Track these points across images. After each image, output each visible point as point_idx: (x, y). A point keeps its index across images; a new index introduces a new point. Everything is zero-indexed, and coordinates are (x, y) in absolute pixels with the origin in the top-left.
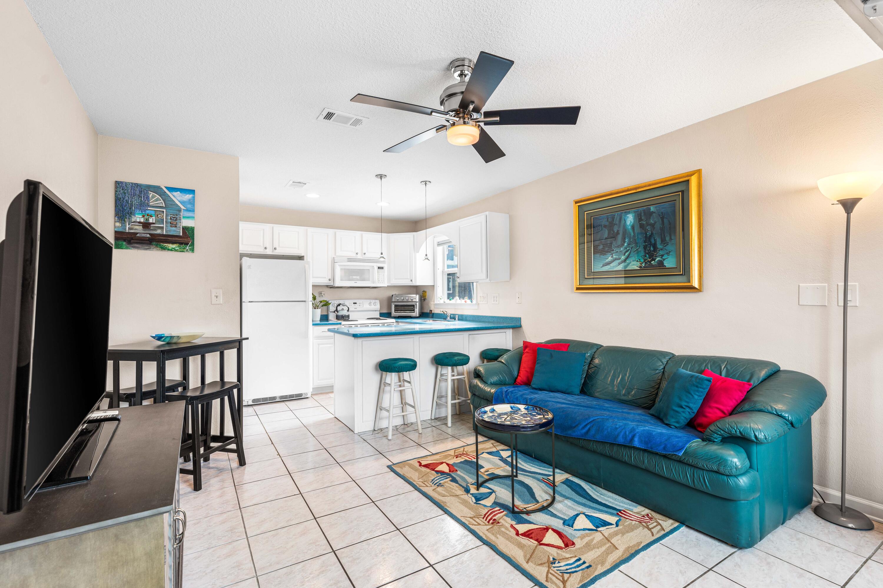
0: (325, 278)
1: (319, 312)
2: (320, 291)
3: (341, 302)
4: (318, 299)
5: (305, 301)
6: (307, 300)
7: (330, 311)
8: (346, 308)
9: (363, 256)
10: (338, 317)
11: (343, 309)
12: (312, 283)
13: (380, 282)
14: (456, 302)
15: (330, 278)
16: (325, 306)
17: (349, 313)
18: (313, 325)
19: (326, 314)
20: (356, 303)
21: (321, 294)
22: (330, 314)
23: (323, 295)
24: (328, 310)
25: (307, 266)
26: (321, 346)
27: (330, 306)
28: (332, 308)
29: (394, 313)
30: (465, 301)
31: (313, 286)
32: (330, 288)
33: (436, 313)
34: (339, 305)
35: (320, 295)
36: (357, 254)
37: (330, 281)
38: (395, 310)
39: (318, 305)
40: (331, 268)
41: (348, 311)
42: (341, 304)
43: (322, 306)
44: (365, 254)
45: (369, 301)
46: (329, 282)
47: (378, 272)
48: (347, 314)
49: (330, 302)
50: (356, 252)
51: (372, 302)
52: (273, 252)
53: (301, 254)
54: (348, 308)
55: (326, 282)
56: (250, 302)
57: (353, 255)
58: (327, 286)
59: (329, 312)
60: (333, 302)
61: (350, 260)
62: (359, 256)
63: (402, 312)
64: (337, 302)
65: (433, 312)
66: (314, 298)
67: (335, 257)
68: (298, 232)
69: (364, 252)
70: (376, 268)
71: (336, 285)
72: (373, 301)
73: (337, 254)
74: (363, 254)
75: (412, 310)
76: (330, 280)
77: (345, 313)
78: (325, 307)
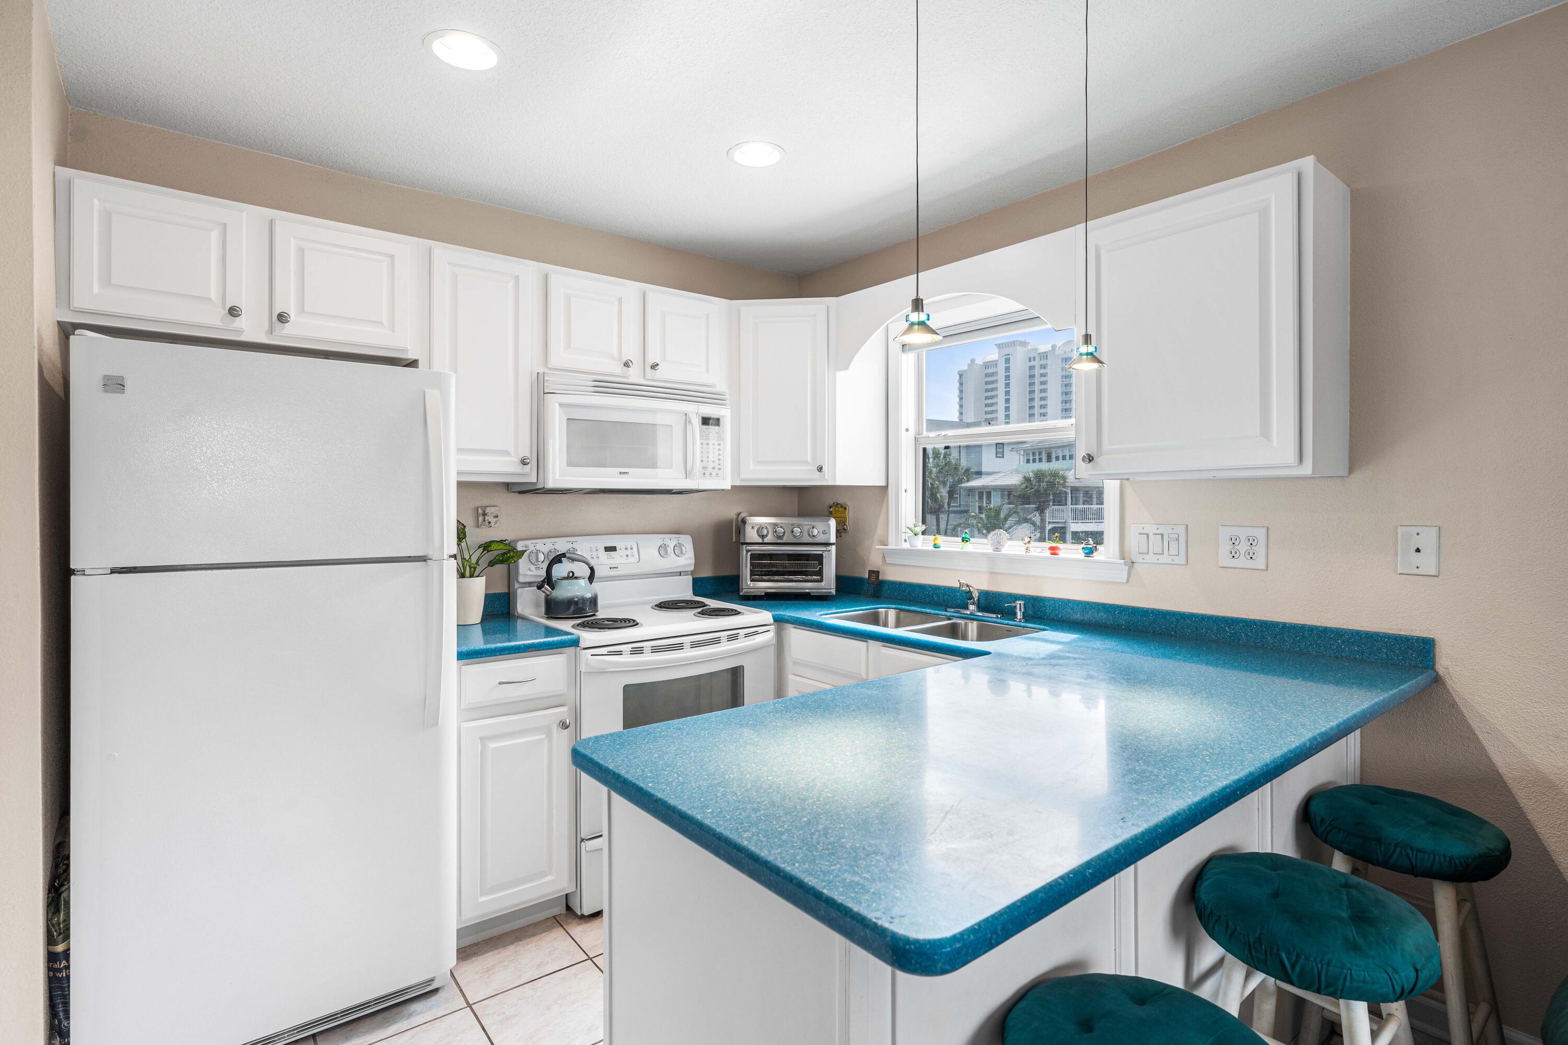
0: (506, 453)
1: (478, 587)
2: (480, 504)
3: (562, 546)
4: (476, 536)
5: (423, 559)
6: (433, 553)
7: (521, 579)
8: (581, 570)
9: (649, 376)
10: (554, 609)
11: (572, 577)
12: (459, 473)
13: (707, 472)
14: (997, 549)
15: (527, 454)
16: (502, 562)
17: (598, 587)
18: (463, 656)
19: (504, 589)
20: (613, 549)
21: (484, 514)
22: (519, 591)
23: (493, 520)
24: (511, 576)
25: (432, 395)
26: (492, 745)
27: (523, 563)
28: (528, 570)
29: (750, 585)
30: (1051, 548)
31: (461, 485)
32: (520, 492)
33: (893, 583)
34: (558, 559)
35: (481, 518)
36: (626, 365)
37: (527, 469)
38: (751, 575)
39: (474, 560)
40: (528, 413)
41: (591, 578)
42: (564, 555)
43: (491, 564)
44: (654, 367)
45: (658, 540)
46: (519, 469)
47: (704, 436)
48: (589, 595)
49: (520, 546)
50: (624, 360)
51: (667, 542)
52: (271, 330)
53: (405, 350)
54: (592, 569)
55: (511, 469)
56: (114, 571)
57: (614, 369)
58: (508, 486)
59: (517, 585)
60: (531, 545)
61: (603, 386)
62: (634, 375)
63: (776, 578)
64: (546, 547)
65: (881, 578)
66: (461, 535)
67: (547, 371)
68: (392, 257)
69: (651, 360)
70: (697, 422)
71: (551, 485)
72: (671, 541)
73: (554, 361)
74: (648, 368)
75: (813, 573)
76: (524, 462)
77: (579, 589)
78: (500, 568)
